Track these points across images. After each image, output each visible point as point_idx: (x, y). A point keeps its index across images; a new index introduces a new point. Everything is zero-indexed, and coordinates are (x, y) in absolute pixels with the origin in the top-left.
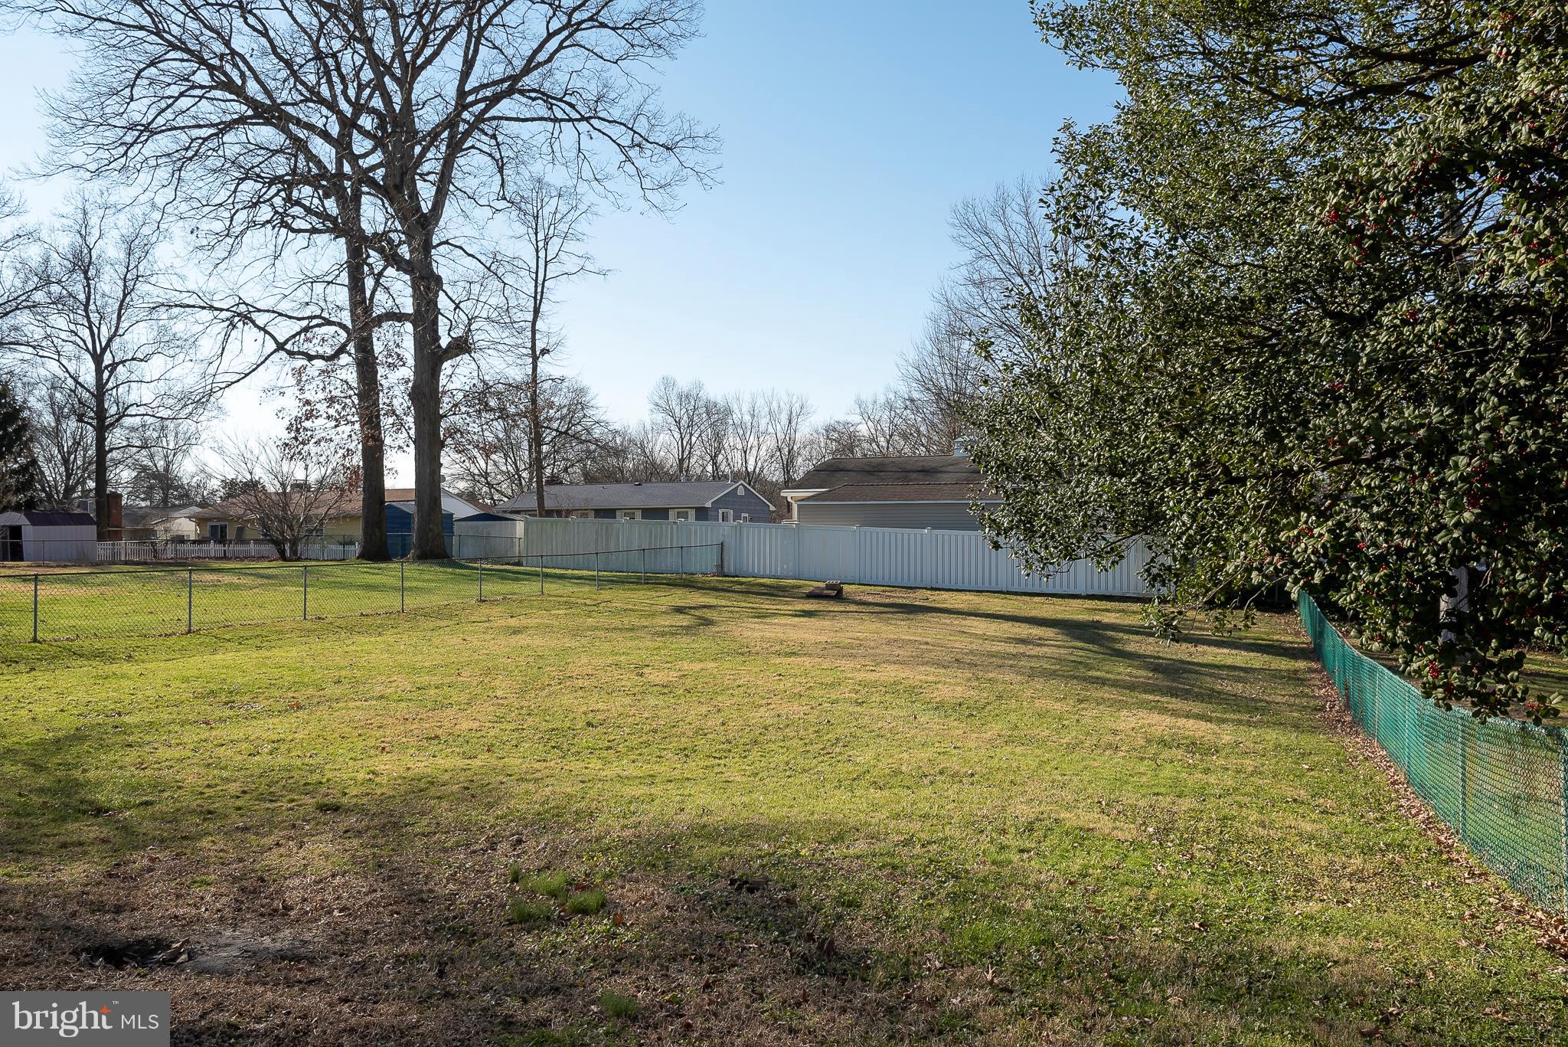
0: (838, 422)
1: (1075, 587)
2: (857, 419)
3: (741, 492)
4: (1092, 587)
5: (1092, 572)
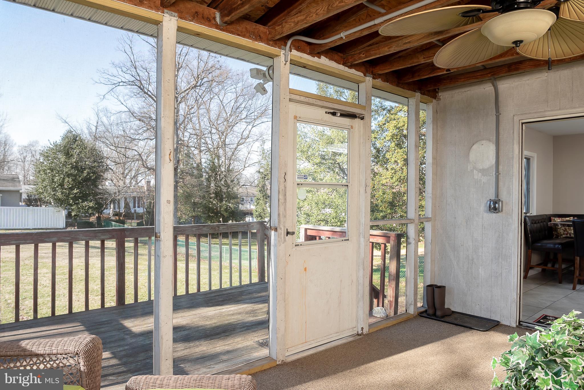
1: (28, 226)
4: (34, 226)
5: (34, 220)
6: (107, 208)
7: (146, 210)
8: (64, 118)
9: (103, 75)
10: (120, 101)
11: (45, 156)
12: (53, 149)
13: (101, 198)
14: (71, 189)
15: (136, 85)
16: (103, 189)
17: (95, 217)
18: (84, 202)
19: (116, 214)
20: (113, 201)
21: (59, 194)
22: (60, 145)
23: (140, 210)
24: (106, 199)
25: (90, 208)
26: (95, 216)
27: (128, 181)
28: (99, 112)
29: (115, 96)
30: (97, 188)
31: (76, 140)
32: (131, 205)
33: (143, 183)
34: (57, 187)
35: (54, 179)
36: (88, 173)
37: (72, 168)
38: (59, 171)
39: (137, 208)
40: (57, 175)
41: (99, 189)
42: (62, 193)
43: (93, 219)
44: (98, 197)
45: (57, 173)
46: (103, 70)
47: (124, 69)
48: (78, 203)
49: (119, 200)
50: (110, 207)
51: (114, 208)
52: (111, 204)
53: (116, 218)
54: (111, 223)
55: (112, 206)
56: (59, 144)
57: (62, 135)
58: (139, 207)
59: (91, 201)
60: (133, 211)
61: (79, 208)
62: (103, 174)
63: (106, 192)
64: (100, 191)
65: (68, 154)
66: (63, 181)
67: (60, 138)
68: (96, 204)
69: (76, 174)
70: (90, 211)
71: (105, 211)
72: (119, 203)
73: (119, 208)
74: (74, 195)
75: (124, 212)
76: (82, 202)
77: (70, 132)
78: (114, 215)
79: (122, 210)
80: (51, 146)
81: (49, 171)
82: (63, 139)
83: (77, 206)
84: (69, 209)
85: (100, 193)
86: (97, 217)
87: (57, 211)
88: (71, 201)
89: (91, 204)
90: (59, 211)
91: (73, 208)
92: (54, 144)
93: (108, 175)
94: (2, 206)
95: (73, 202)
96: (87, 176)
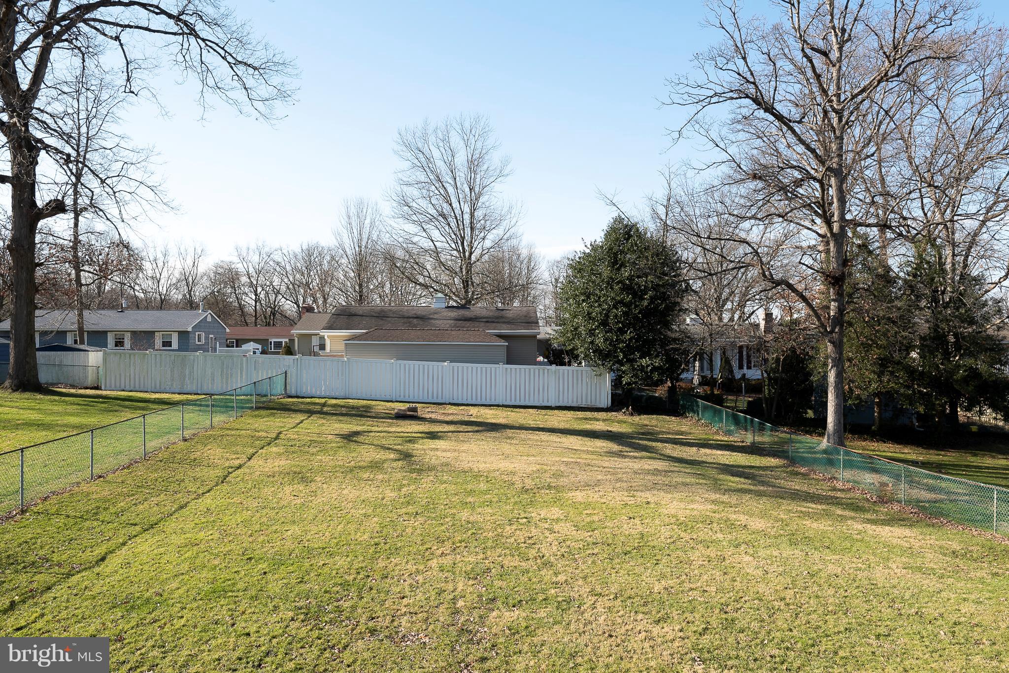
0: (222, 261)
1: (548, 401)
2: (235, 259)
3: (209, 319)
4: (559, 401)
5: (559, 391)
6: (688, 370)
7: (769, 375)
8: (611, 197)
9: (677, 88)
10: (713, 140)
11: (576, 269)
12: (589, 255)
13: (675, 350)
14: (622, 331)
15: (747, 97)
16: (680, 331)
17: (666, 389)
18: (645, 358)
19: (704, 382)
20: (700, 355)
21: (600, 341)
22: (602, 247)
23: (754, 374)
24: (686, 352)
25: (655, 369)
26: (666, 385)
27: (726, 317)
28: (672, 177)
29: (702, 131)
30: (669, 330)
31: (630, 236)
32: (735, 364)
33: (760, 317)
34: (598, 327)
35: (591, 313)
36: (652, 300)
37: (622, 290)
38: (599, 298)
39: (745, 370)
40: (596, 305)
41: (671, 330)
42: (606, 340)
43: (661, 392)
44: (671, 346)
45: (596, 302)
46: (677, 77)
47: (721, 61)
48: (634, 360)
49: (711, 354)
50: (694, 366)
51: (702, 368)
52: (695, 360)
53: (705, 391)
54: (697, 402)
55: (697, 364)
56: (600, 244)
57: (606, 228)
58: (749, 368)
59: (657, 356)
60: (738, 375)
61: (634, 369)
62: (679, 300)
63: (686, 335)
64: (673, 336)
65: (616, 263)
66: (607, 316)
67: (602, 234)
68: (667, 361)
69: (630, 302)
70: (656, 376)
71: (683, 376)
72: (711, 360)
73: (712, 370)
74: (625, 343)
75: (721, 378)
76: (641, 358)
77: (619, 220)
78: (700, 384)
79: (717, 375)
80: (588, 251)
81: (583, 298)
82: (608, 235)
83: (632, 365)
84: (618, 370)
85: (675, 340)
86: (669, 387)
87: (596, 375)
88: (621, 356)
89: (657, 362)
90: (600, 375)
91: (623, 368)
92: (591, 245)
93: (689, 302)
94: (507, 364)
95: (624, 357)
96: (649, 304)
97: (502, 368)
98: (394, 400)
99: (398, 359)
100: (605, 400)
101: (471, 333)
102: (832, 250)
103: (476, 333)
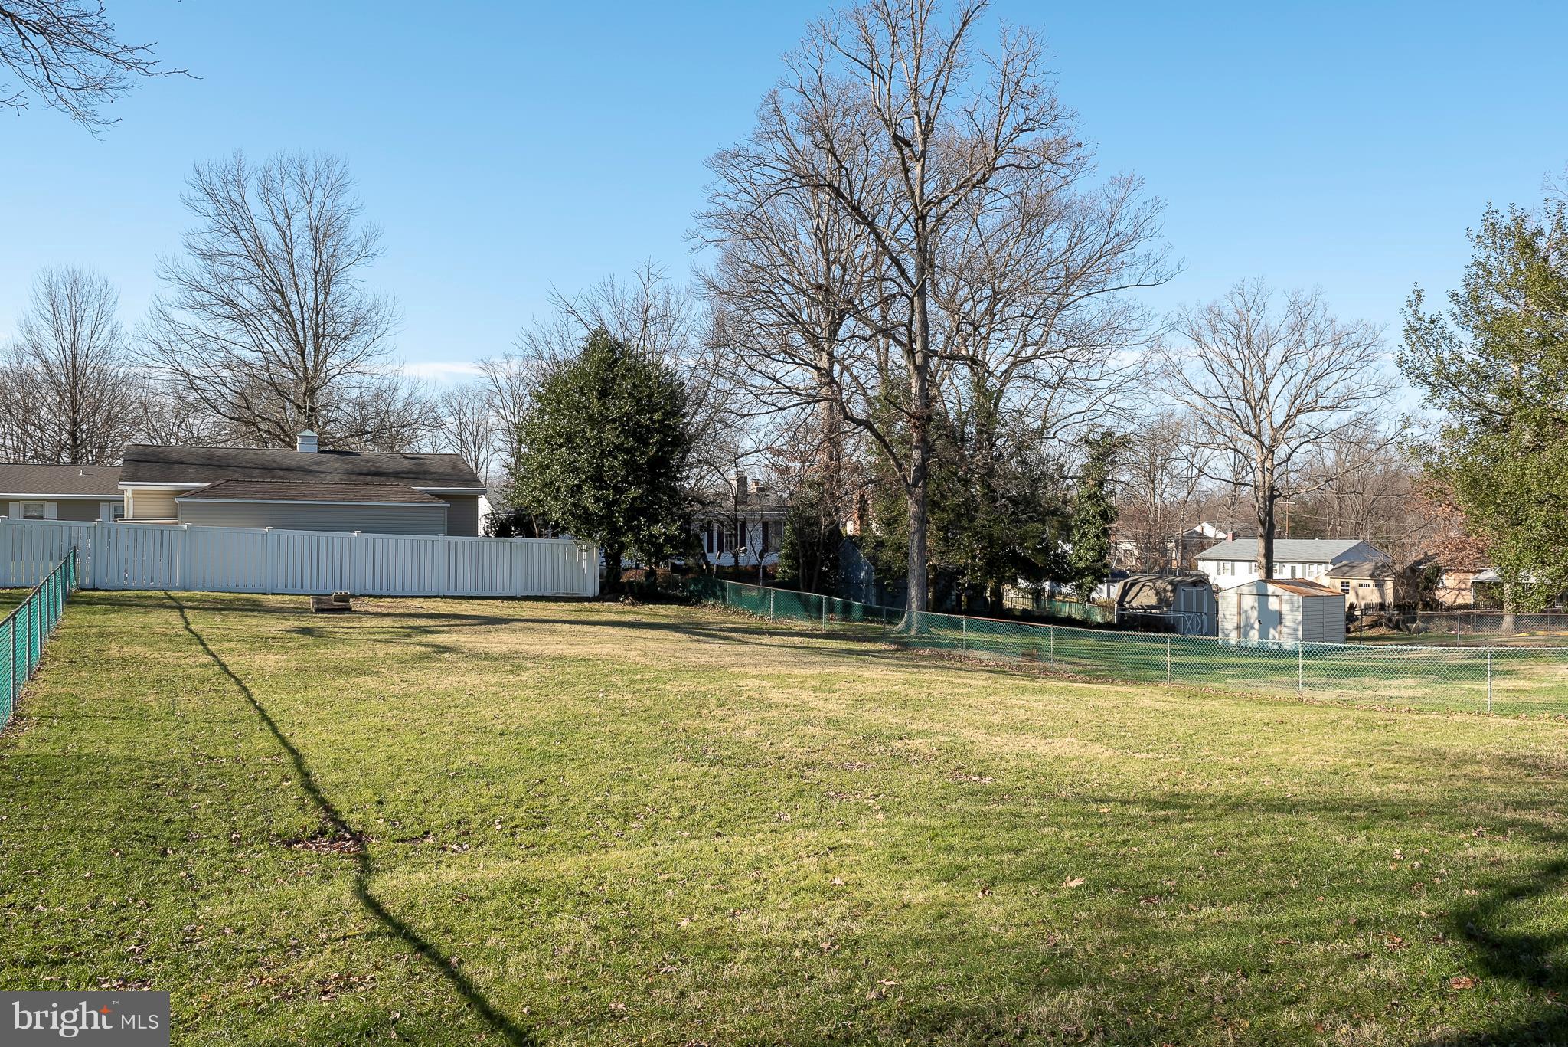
1: (510, 589)
4: (526, 589)
5: (526, 574)
18: (656, 524)
21: (589, 501)
25: (668, 539)
34: (584, 482)
35: (575, 463)
36: (660, 445)
40: (581, 450)
42: (597, 500)
45: (581, 446)
48: (639, 528)
54: (722, 584)
61: (638, 541)
66: (599, 467)
69: (633, 447)
70: (667, 550)
74: (626, 504)
76: (648, 524)
77: (599, 333)
81: (562, 440)
83: (635, 535)
87: (581, 551)
88: (620, 522)
89: (672, 531)
90: (586, 550)
94: (449, 534)
95: (625, 523)
96: (657, 452)
97: (443, 539)
98: (269, 590)
99: (276, 527)
100: (593, 587)
101: (388, 488)
102: (914, 385)
103: (395, 488)
